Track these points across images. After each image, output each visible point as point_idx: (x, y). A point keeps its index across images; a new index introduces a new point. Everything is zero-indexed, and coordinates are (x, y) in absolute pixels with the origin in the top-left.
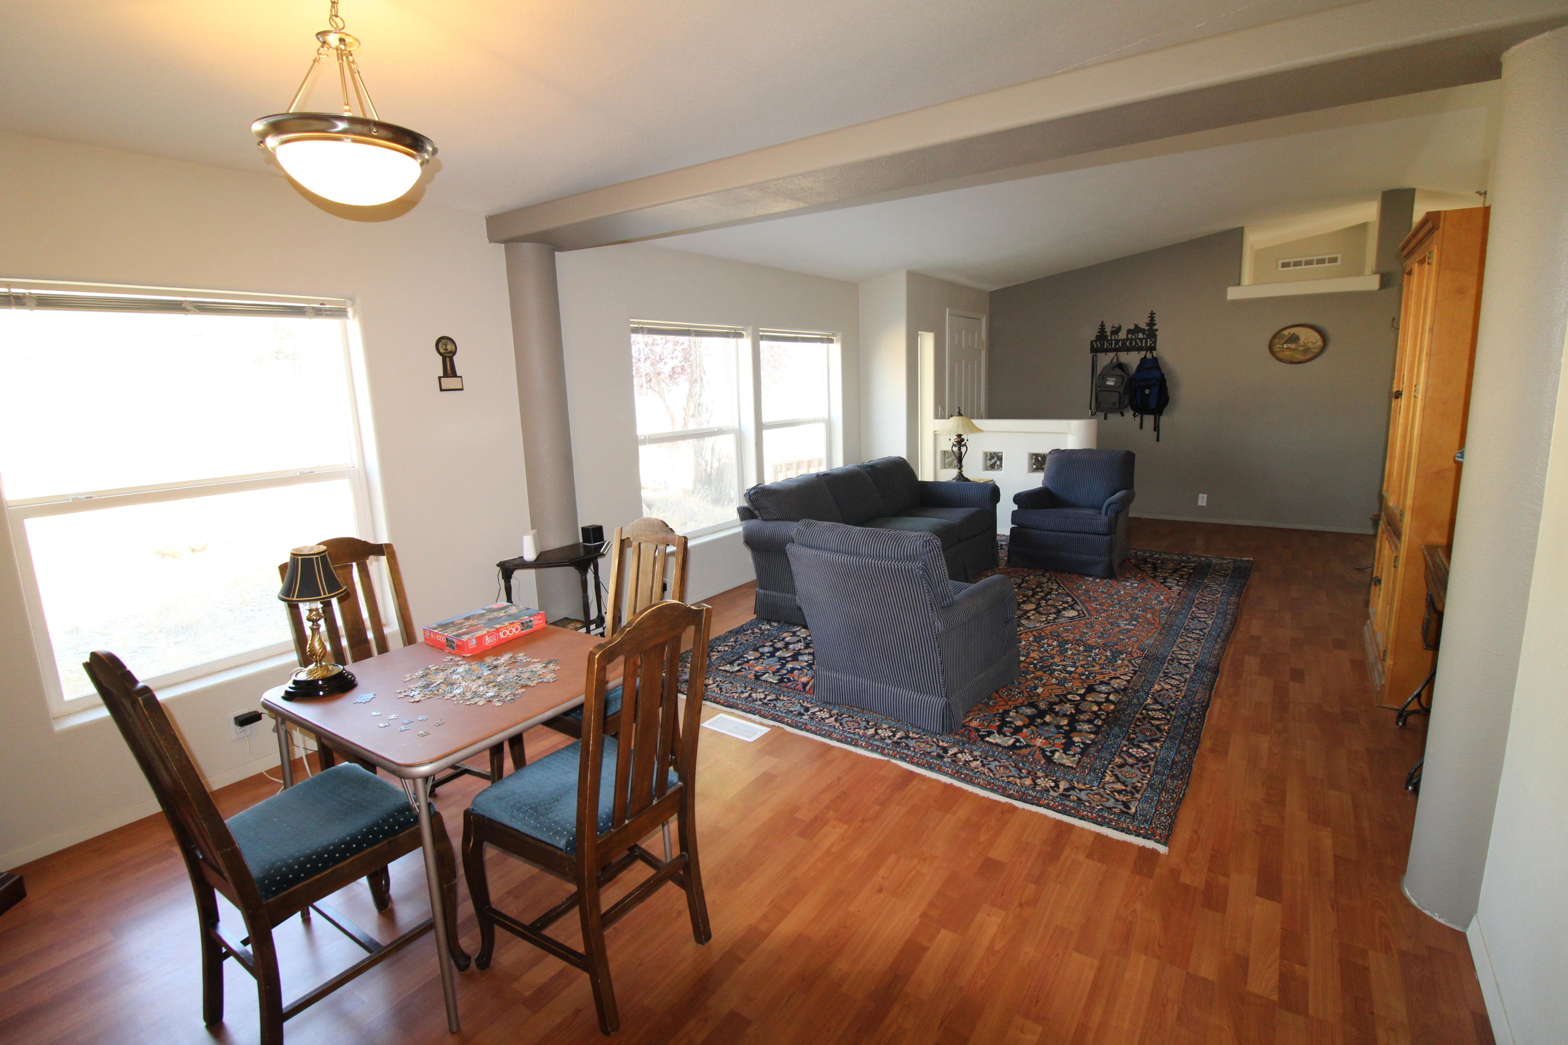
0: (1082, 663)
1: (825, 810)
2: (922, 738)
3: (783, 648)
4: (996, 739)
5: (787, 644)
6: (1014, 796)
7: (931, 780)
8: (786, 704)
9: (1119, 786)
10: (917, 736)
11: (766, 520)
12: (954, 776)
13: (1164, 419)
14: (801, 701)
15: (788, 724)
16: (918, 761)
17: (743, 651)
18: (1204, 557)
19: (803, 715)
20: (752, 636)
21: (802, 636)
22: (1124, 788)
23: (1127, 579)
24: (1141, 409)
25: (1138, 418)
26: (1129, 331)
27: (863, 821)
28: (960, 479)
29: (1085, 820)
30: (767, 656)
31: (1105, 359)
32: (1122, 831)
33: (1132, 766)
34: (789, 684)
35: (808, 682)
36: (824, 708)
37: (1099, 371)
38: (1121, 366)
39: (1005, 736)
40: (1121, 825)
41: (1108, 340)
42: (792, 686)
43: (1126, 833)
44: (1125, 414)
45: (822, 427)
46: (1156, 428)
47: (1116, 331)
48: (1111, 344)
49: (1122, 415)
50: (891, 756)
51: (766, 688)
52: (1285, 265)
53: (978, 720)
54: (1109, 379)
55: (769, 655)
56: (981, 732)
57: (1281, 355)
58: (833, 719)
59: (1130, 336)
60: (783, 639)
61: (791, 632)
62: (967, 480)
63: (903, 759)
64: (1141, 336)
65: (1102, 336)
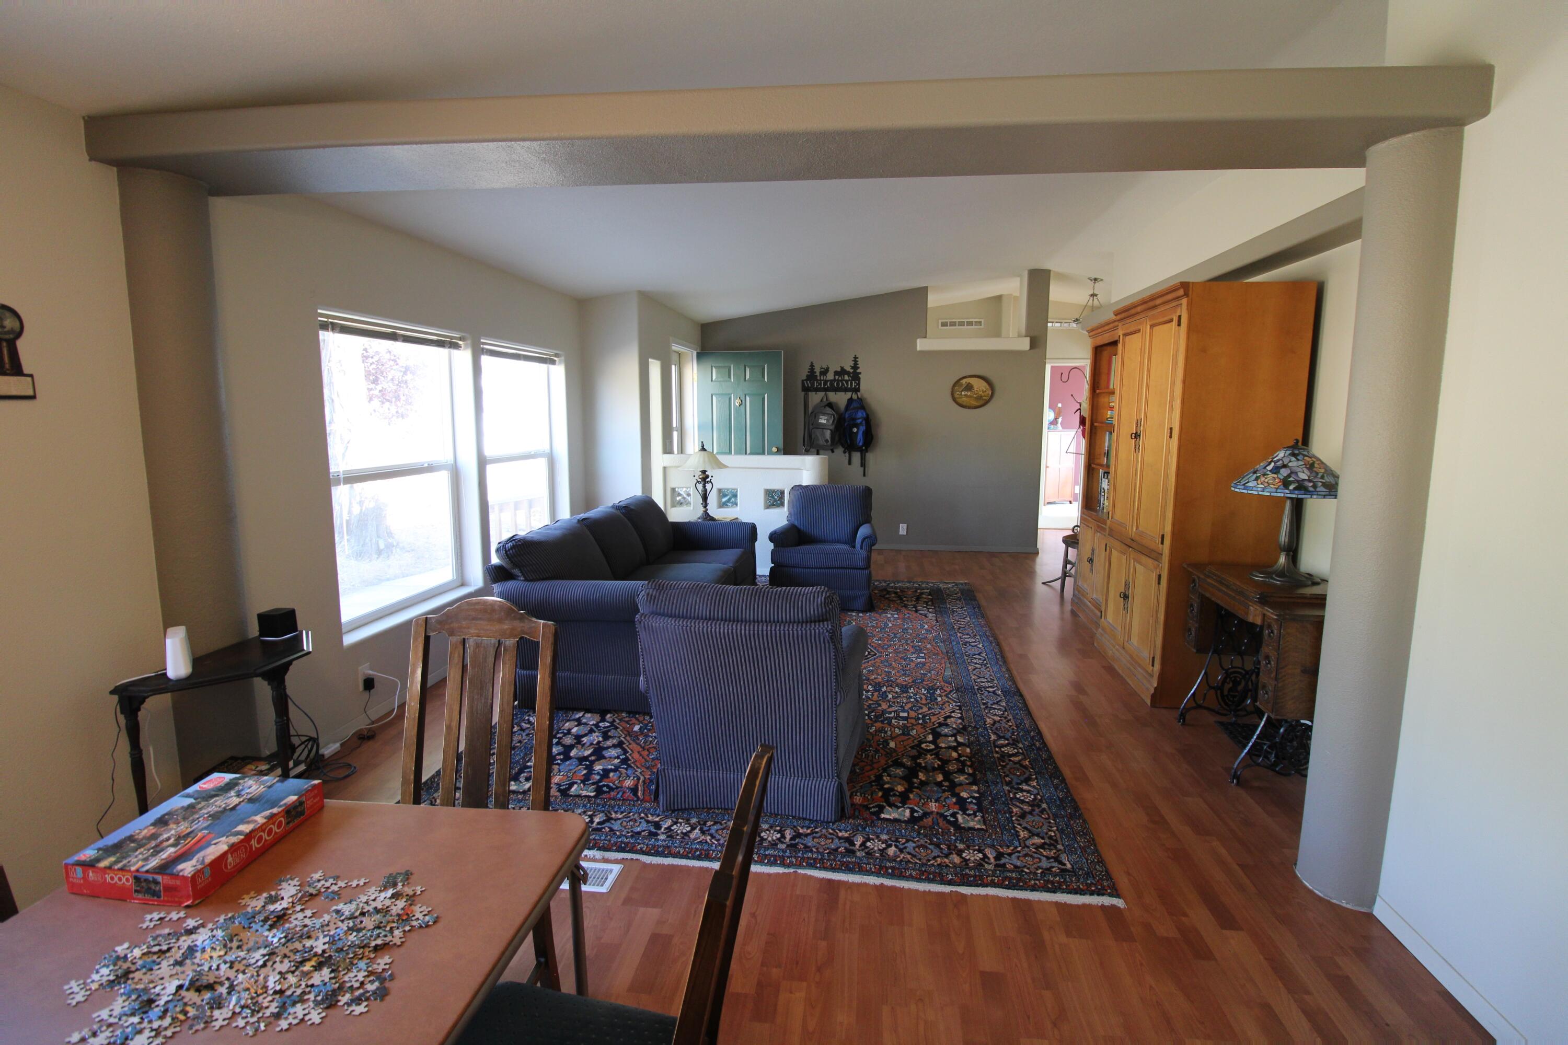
0: (910, 705)
1: (765, 969)
2: (817, 833)
3: (576, 743)
4: (889, 814)
5: (578, 738)
6: (955, 882)
7: (859, 885)
8: (625, 823)
9: (1037, 841)
10: (809, 831)
11: (531, 581)
12: (880, 873)
13: (870, 456)
14: (642, 815)
15: (642, 852)
16: (831, 865)
17: (523, 758)
18: (932, 583)
19: (657, 834)
20: (524, 734)
21: (591, 723)
22: (1043, 841)
23: (885, 611)
24: (850, 447)
25: (847, 455)
26: (836, 373)
27: (819, 970)
28: (706, 518)
29: (1037, 891)
30: (561, 760)
31: (816, 398)
32: (1076, 893)
33: (1031, 813)
34: (612, 793)
35: (636, 786)
36: (678, 819)
37: (810, 410)
38: (830, 405)
39: (898, 808)
40: (1071, 887)
41: (817, 380)
42: (619, 796)
43: (1081, 894)
44: (835, 450)
45: (542, 463)
46: (863, 464)
47: (825, 372)
48: (820, 384)
49: (833, 452)
50: (795, 865)
51: (585, 806)
52: (944, 324)
53: (858, 794)
54: (821, 417)
55: (562, 757)
56: (871, 808)
57: (960, 401)
58: (697, 831)
59: (837, 377)
60: (569, 731)
61: (574, 720)
62: (713, 519)
63: (812, 866)
64: (846, 378)
65: (811, 375)
